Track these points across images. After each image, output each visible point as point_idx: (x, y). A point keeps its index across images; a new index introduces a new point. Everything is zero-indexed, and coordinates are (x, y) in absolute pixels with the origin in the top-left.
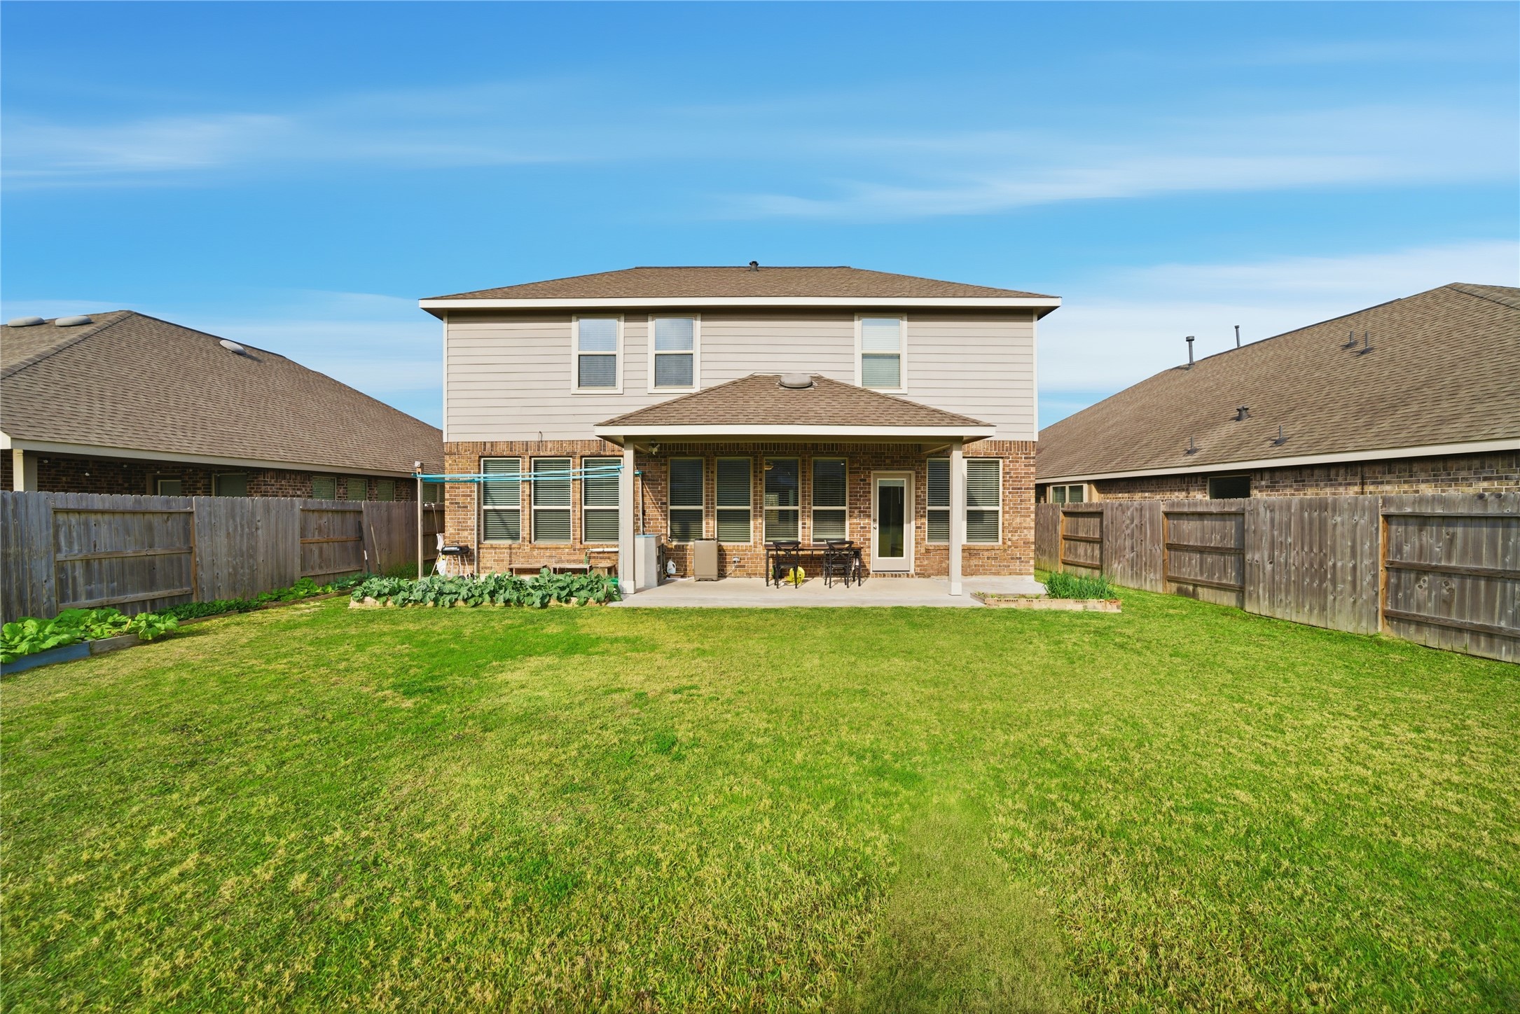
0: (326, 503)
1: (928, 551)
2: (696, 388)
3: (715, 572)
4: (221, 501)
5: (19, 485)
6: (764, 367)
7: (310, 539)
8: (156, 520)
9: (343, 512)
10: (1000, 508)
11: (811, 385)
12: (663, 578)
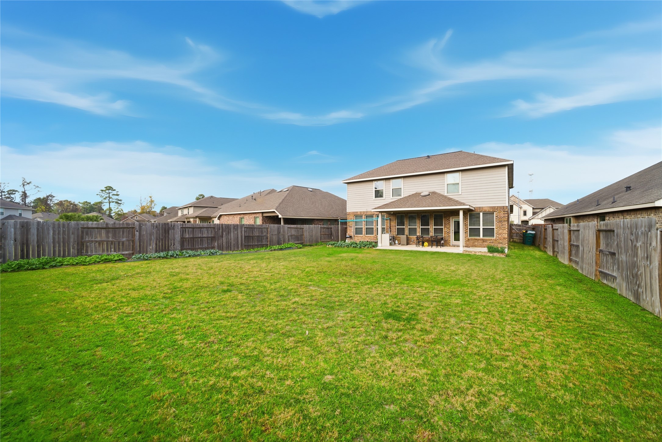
0: (325, 226)
1: (469, 240)
2: (402, 197)
3: (406, 243)
4: (308, 226)
5: (282, 224)
6: (419, 191)
7: (322, 233)
8: (299, 229)
9: (328, 228)
10: (495, 227)
11: (429, 195)
12: (391, 244)
